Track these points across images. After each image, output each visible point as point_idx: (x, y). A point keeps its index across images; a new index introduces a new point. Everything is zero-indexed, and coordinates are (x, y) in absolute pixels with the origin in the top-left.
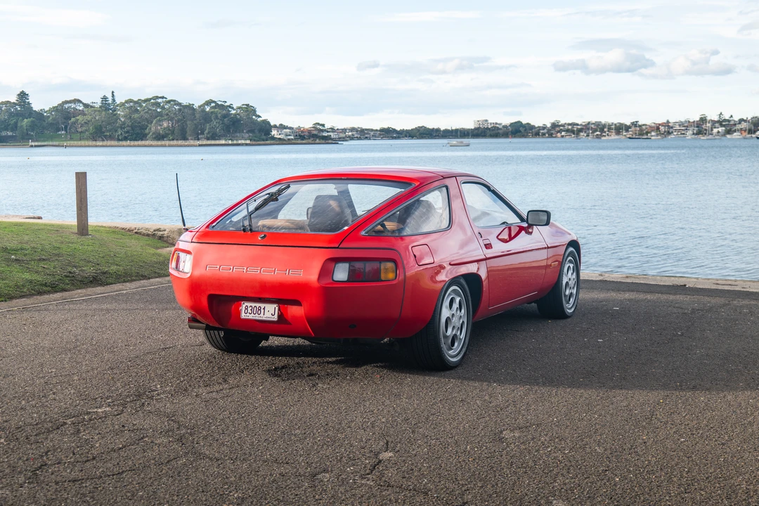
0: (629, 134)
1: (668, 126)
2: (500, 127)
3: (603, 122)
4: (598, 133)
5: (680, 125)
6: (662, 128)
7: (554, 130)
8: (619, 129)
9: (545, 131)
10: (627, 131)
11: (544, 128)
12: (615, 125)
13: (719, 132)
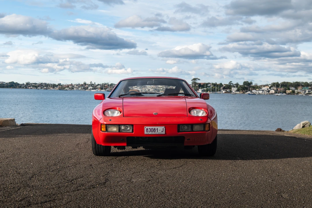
0: (57, 88)
1: (72, 86)
2: (5, 84)
3: (47, 83)
4: (45, 87)
5: (76, 86)
6: (70, 87)
7: (28, 86)
8: (54, 86)
9: (24, 86)
10: (57, 87)
11: (23, 84)
12: (52, 84)
13: (90, 89)
